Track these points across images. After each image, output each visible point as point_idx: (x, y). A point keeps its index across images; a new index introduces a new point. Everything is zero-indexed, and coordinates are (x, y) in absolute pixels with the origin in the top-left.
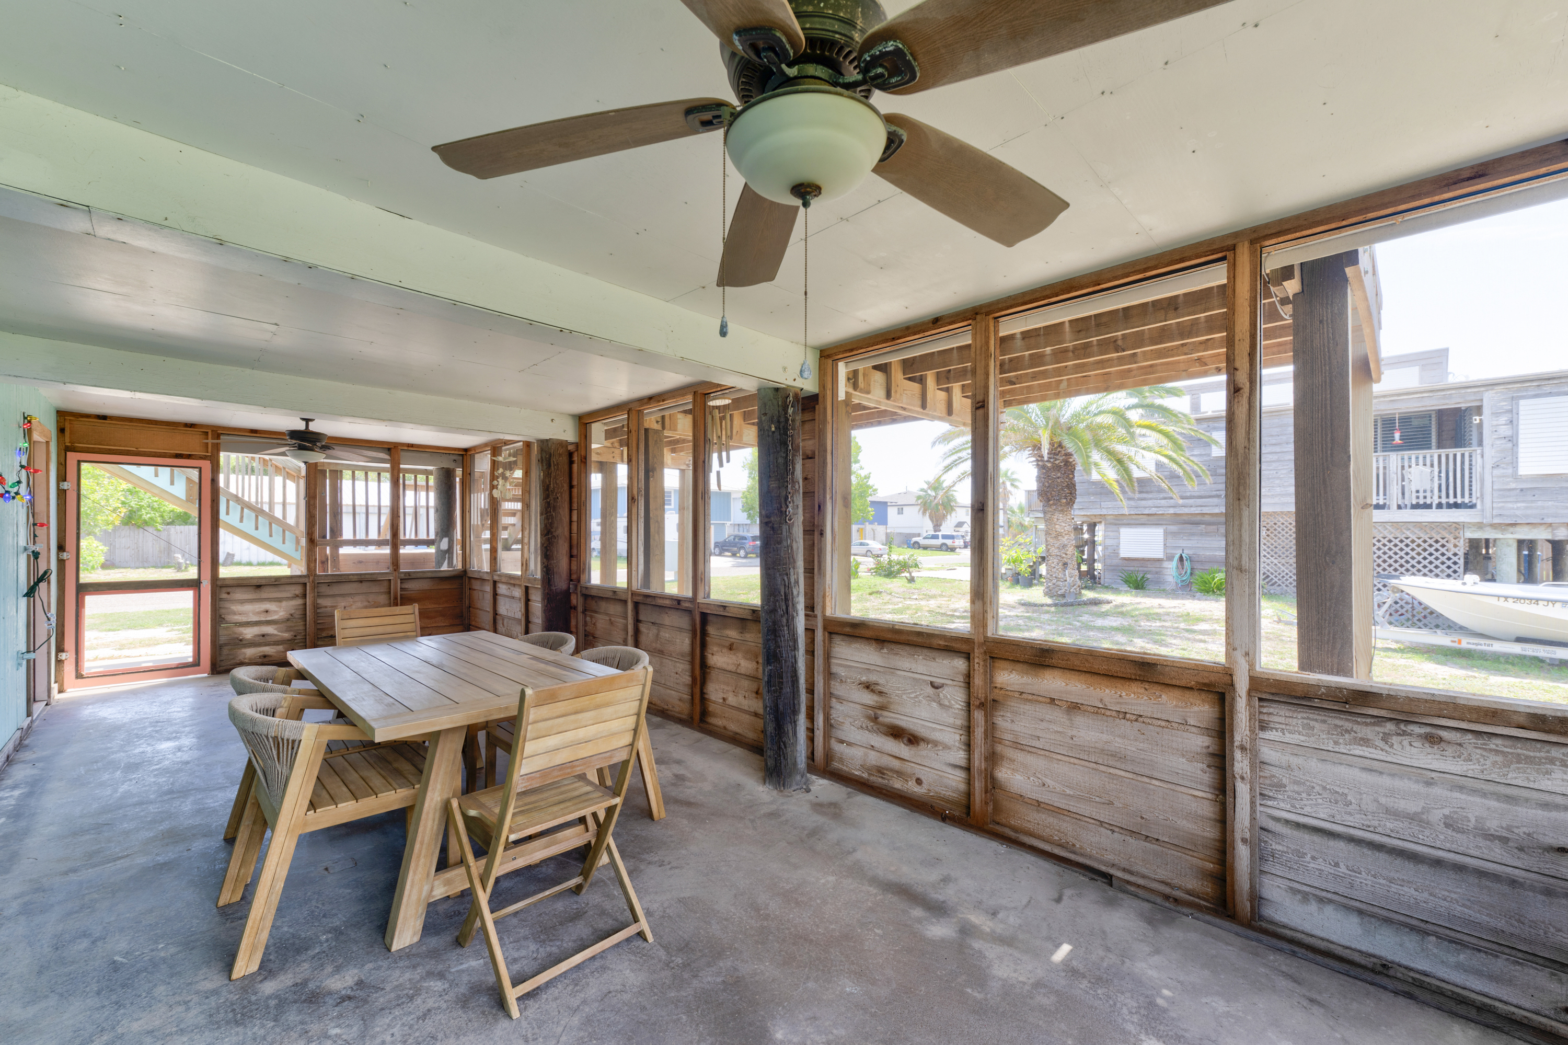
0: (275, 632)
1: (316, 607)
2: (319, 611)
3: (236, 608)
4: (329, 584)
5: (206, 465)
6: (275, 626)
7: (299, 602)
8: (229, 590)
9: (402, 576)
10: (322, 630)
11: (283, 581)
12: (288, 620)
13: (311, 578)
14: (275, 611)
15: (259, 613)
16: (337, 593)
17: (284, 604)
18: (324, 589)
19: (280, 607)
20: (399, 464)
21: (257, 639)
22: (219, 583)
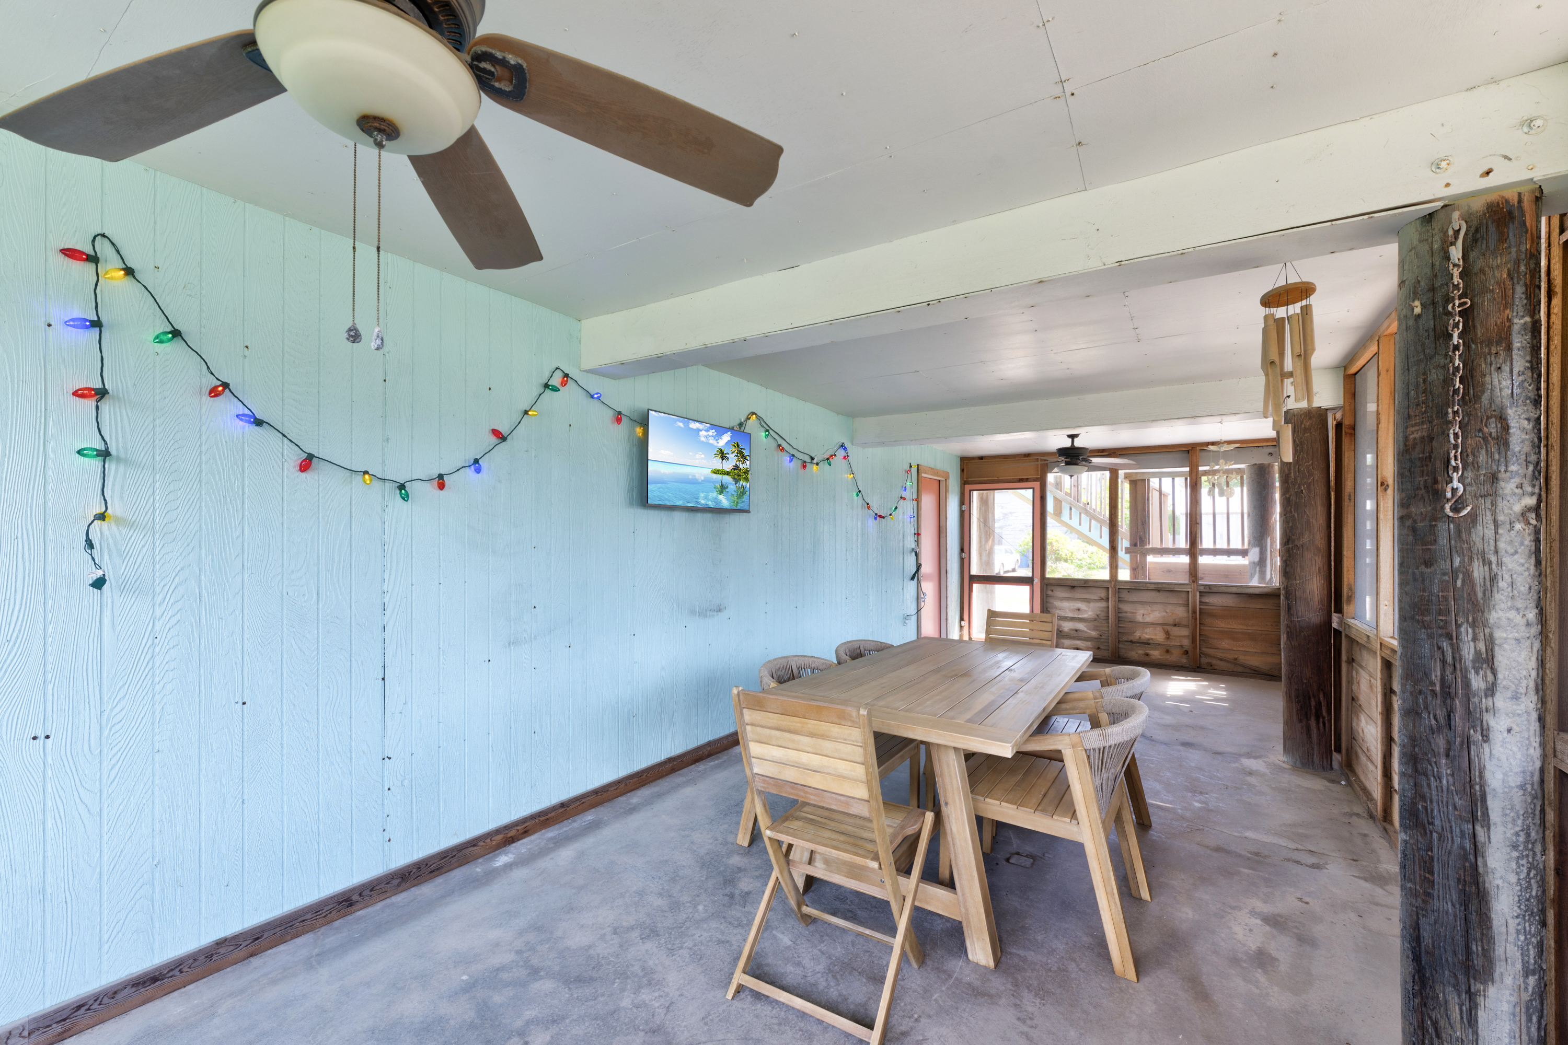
0: (1085, 629)
1: (1118, 611)
2: (1120, 615)
3: (1057, 603)
4: (1129, 590)
5: (1037, 485)
6: (1085, 624)
7: (1103, 604)
8: (1053, 588)
9: (1202, 589)
10: (1123, 634)
11: (1091, 584)
12: (1095, 620)
13: (1113, 583)
14: (1085, 611)
15: (1073, 610)
16: (1136, 600)
17: (1092, 605)
18: (1125, 596)
19: (1089, 607)
20: (1198, 466)
21: (1072, 632)
22: (1046, 582)
